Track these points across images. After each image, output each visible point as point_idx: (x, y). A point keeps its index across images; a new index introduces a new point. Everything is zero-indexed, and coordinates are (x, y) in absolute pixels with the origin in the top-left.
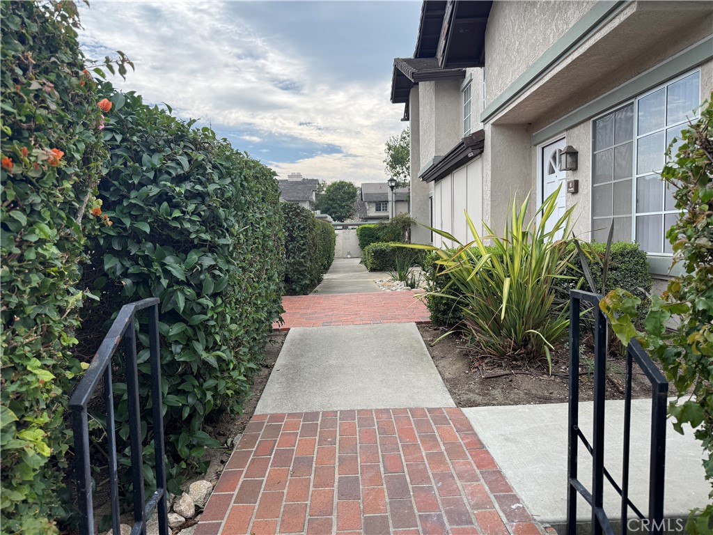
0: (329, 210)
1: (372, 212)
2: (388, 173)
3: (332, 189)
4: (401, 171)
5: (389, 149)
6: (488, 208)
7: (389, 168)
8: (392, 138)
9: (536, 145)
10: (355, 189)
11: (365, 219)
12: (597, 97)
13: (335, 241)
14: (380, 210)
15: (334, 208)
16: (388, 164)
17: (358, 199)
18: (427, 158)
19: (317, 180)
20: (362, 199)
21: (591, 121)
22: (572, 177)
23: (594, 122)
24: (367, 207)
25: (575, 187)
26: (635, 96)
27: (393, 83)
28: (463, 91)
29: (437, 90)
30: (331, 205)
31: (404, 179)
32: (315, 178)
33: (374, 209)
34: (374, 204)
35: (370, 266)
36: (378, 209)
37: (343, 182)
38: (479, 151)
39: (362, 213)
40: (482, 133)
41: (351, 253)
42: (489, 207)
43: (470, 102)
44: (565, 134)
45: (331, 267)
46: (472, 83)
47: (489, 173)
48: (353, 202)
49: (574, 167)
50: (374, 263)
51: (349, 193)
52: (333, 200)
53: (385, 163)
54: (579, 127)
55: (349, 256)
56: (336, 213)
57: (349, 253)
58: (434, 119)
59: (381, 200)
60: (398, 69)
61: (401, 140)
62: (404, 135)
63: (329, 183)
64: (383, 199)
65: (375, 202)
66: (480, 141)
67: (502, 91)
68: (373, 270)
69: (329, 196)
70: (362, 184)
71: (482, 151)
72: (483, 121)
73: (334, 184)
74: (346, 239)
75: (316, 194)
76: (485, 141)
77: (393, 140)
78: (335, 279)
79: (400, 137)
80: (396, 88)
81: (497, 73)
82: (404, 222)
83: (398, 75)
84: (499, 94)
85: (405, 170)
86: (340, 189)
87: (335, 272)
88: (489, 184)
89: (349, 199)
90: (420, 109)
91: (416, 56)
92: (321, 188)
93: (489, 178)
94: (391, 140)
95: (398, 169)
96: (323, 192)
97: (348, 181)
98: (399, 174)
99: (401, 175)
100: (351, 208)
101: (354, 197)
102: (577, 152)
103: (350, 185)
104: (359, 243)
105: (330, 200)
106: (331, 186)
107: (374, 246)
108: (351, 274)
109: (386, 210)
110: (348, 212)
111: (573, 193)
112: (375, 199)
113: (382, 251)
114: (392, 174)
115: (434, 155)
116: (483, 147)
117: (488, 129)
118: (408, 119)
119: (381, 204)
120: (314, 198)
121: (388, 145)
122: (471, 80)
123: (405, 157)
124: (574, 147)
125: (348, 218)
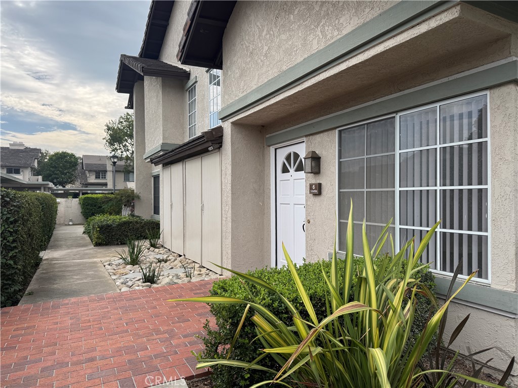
0: (51, 175)
1: (92, 179)
2: (107, 148)
3: (54, 158)
4: (118, 148)
5: (109, 129)
6: (228, 199)
7: (108, 144)
8: (111, 121)
9: (269, 146)
10: (76, 159)
11: (86, 184)
12: (344, 108)
13: (56, 211)
14: (99, 178)
15: (56, 174)
16: (107, 141)
17: (79, 167)
18: (154, 143)
19: (40, 150)
20: (83, 168)
21: (337, 131)
22: (314, 180)
23: (340, 132)
24: (88, 175)
25: (317, 190)
26: (397, 112)
27: (119, 76)
28: (187, 90)
29: (164, 86)
30: (53, 172)
31: (121, 154)
32: (38, 148)
33: (94, 177)
34: (94, 173)
35: (95, 240)
36: (97, 177)
37: (65, 153)
38: (218, 146)
39: (83, 179)
40: (220, 130)
41: (73, 220)
42: (230, 199)
43: (195, 100)
44: (304, 139)
45: (52, 239)
46: (197, 85)
47: (230, 168)
48: (74, 170)
49: (317, 170)
50: (100, 238)
51: (71, 163)
52: (55, 167)
53: (105, 141)
54: (322, 135)
55: (71, 223)
56: (57, 178)
57: (71, 220)
58: (160, 111)
59: (100, 170)
60: (124, 64)
61: (119, 124)
62: (122, 120)
63: (52, 153)
64: (102, 168)
65: (95, 171)
66: (219, 137)
67: (245, 93)
68: (98, 245)
69: (52, 163)
70: (83, 156)
71: (221, 146)
72: (222, 119)
73: (56, 154)
74: (68, 207)
75: (38, 162)
76: (223, 137)
77: (112, 122)
78: (57, 259)
79: (118, 122)
80: (121, 80)
81: (238, 75)
82: (129, 196)
83: (123, 70)
84: (241, 95)
85: (122, 147)
86: (62, 159)
87: (56, 247)
88: (229, 178)
89: (70, 168)
90: (145, 100)
91: (141, 55)
92: (43, 156)
93: (229, 172)
94: (110, 123)
95: (116, 146)
96: (46, 160)
97: (69, 152)
98: (117, 150)
99: (119, 151)
100: (72, 175)
101: (76, 166)
102: (320, 158)
103: (72, 156)
104: (81, 211)
105: (53, 167)
106: (53, 156)
107: (99, 219)
108: (75, 250)
109: (105, 178)
110: (70, 178)
111: (315, 195)
112: (95, 169)
113: (108, 227)
114: (111, 150)
115: (161, 142)
116: (221, 143)
117: (227, 127)
118: (132, 108)
119: (101, 172)
120: (36, 165)
121: (108, 126)
122: (196, 82)
123: (122, 137)
124: (317, 152)
125: (70, 183)
